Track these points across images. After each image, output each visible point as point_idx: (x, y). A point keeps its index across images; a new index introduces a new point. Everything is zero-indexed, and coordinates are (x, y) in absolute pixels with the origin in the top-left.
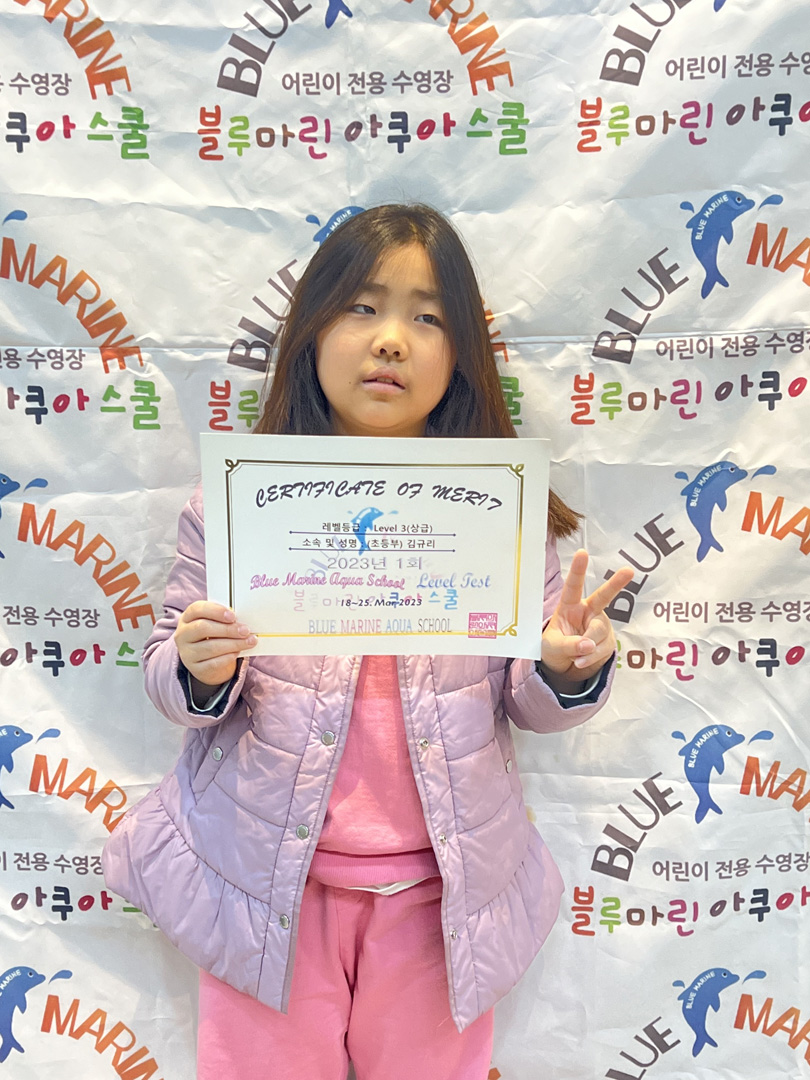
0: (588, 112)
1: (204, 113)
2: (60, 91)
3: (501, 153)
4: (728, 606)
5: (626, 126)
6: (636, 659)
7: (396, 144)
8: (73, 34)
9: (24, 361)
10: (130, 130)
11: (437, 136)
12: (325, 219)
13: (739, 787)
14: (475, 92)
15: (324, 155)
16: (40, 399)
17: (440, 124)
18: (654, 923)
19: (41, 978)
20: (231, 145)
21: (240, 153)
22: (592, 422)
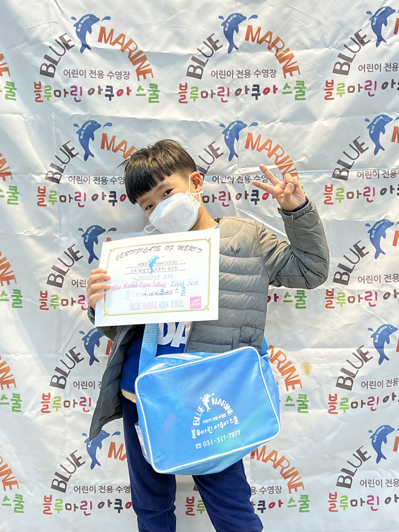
0: (329, 85)
1: (181, 86)
2: (126, 78)
3: (295, 100)
4: (389, 276)
5: (344, 90)
6: (351, 300)
7: (255, 97)
8: (131, 57)
9: (109, 181)
10: (152, 92)
11: (271, 93)
12: (227, 125)
13: (396, 349)
14: (285, 77)
15: (227, 101)
16: (115, 196)
17: (272, 89)
18: (362, 407)
19: (108, 435)
20: (191, 97)
21: (194, 101)
22: (332, 204)
